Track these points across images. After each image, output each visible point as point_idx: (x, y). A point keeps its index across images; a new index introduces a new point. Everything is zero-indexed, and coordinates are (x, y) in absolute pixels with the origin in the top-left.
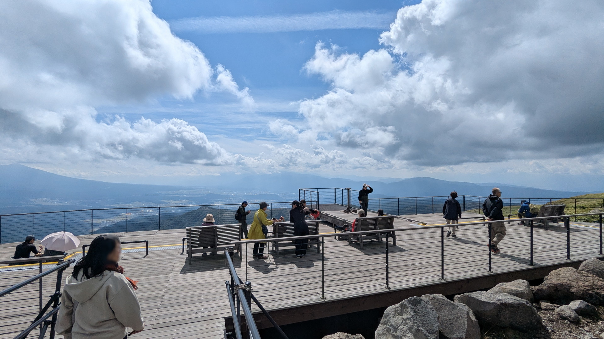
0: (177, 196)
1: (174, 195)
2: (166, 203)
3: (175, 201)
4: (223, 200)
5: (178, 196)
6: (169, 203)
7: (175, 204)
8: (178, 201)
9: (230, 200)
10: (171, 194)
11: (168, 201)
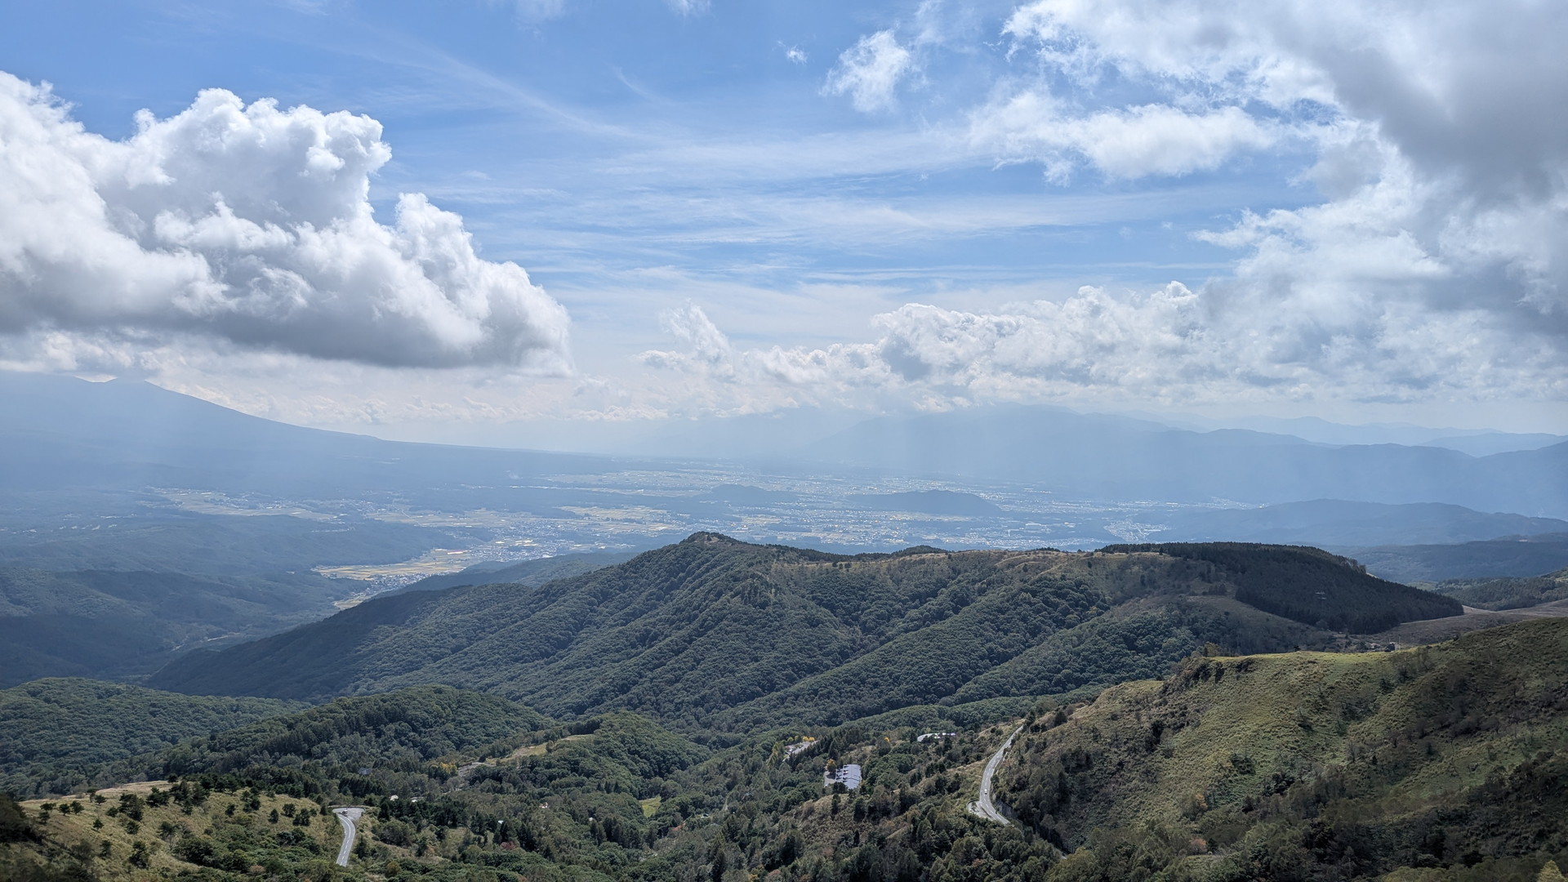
0: (612, 491)
1: (604, 490)
2: (578, 517)
3: (609, 511)
4: (774, 510)
5: (618, 491)
6: (587, 515)
7: (608, 519)
8: (616, 511)
9: (797, 512)
10: (595, 483)
11: (582, 511)
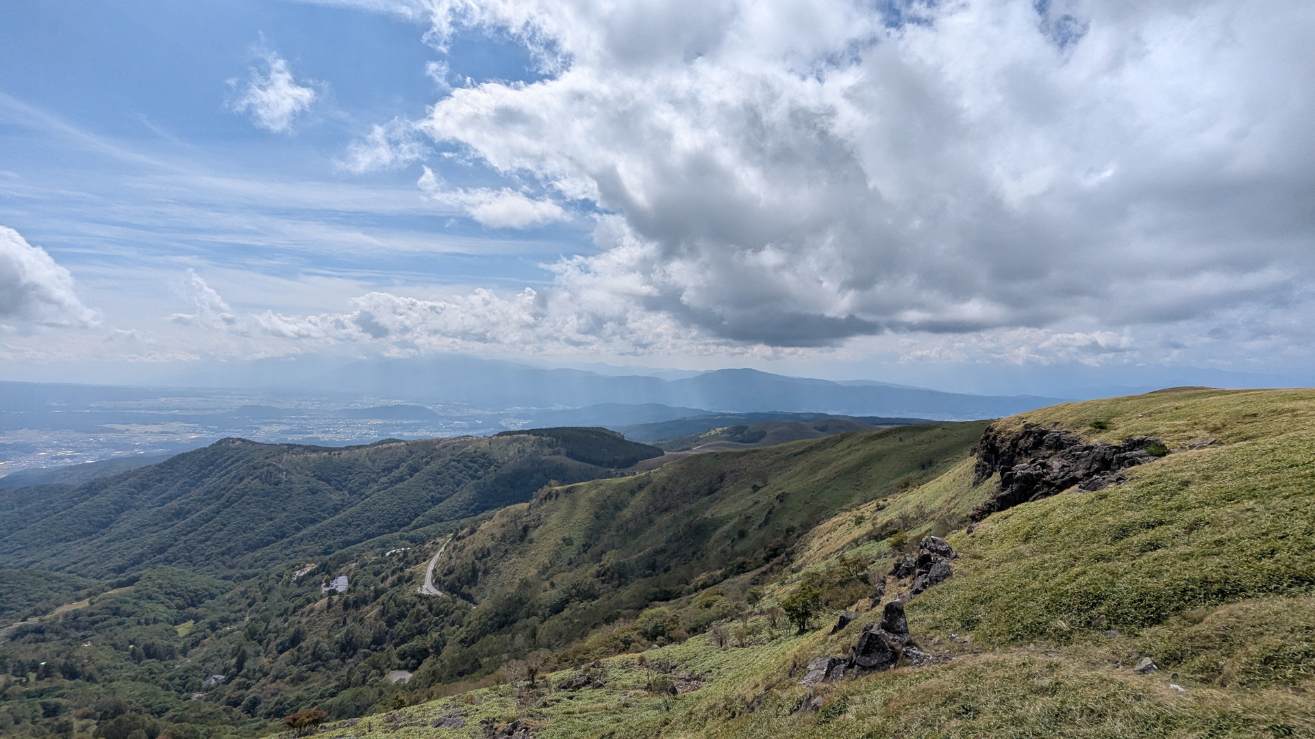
0: (150, 412)
1: (143, 411)
2: (119, 431)
3: (147, 426)
4: (285, 421)
5: (155, 412)
6: (127, 430)
7: (146, 432)
8: (154, 426)
9: (303, 422)
10: (135, 407)
11: (123, 427)
